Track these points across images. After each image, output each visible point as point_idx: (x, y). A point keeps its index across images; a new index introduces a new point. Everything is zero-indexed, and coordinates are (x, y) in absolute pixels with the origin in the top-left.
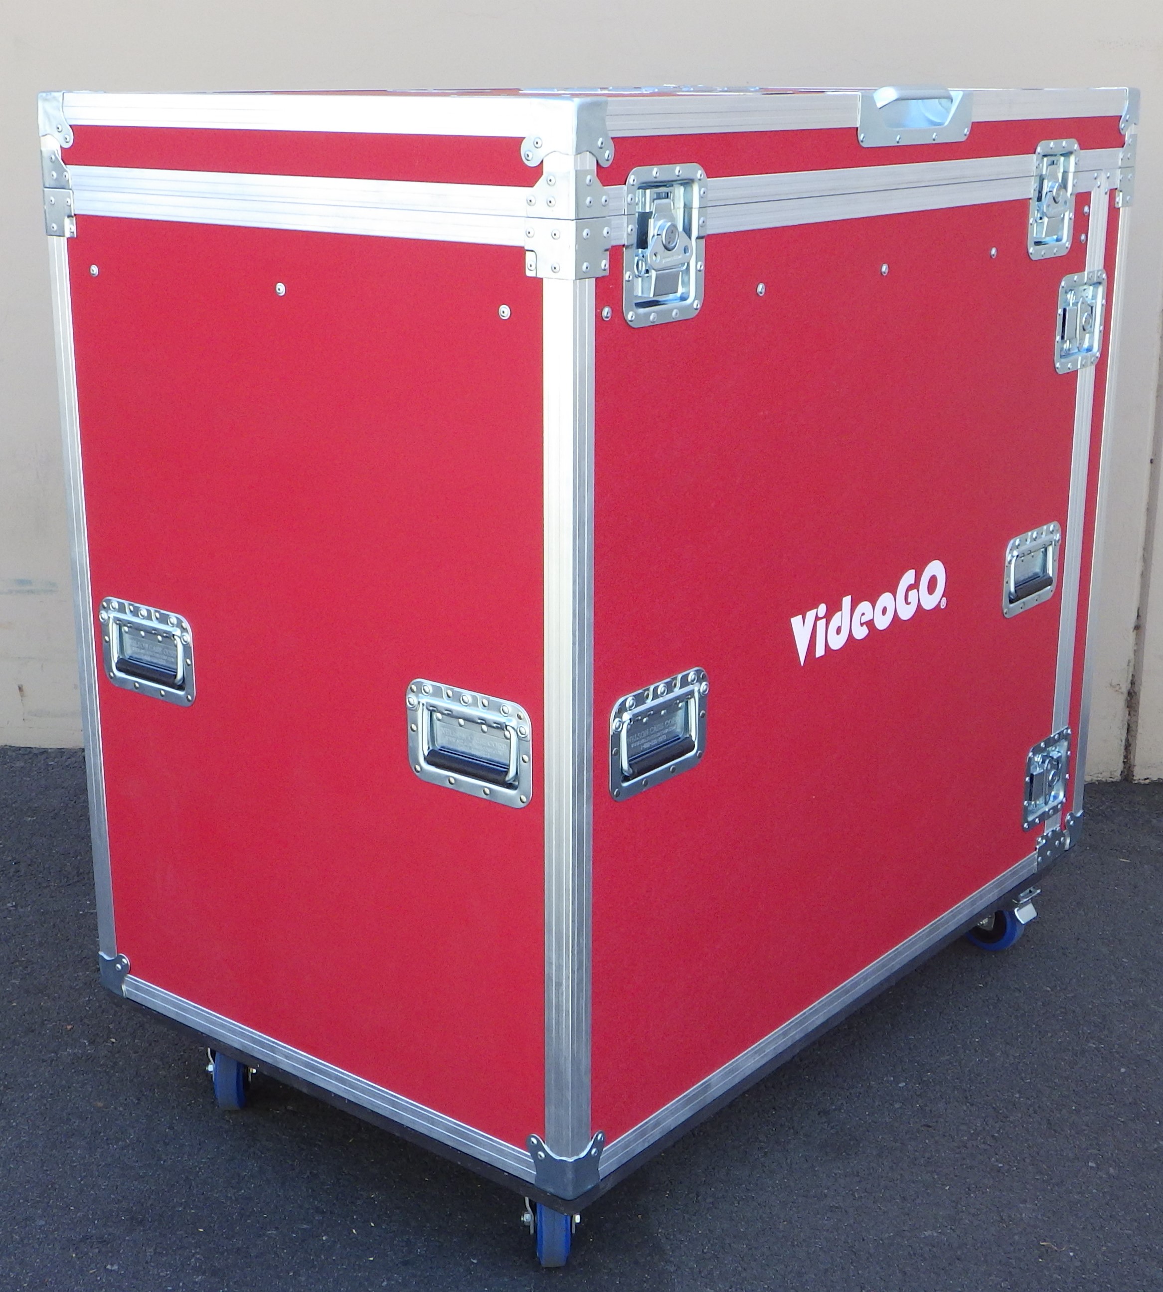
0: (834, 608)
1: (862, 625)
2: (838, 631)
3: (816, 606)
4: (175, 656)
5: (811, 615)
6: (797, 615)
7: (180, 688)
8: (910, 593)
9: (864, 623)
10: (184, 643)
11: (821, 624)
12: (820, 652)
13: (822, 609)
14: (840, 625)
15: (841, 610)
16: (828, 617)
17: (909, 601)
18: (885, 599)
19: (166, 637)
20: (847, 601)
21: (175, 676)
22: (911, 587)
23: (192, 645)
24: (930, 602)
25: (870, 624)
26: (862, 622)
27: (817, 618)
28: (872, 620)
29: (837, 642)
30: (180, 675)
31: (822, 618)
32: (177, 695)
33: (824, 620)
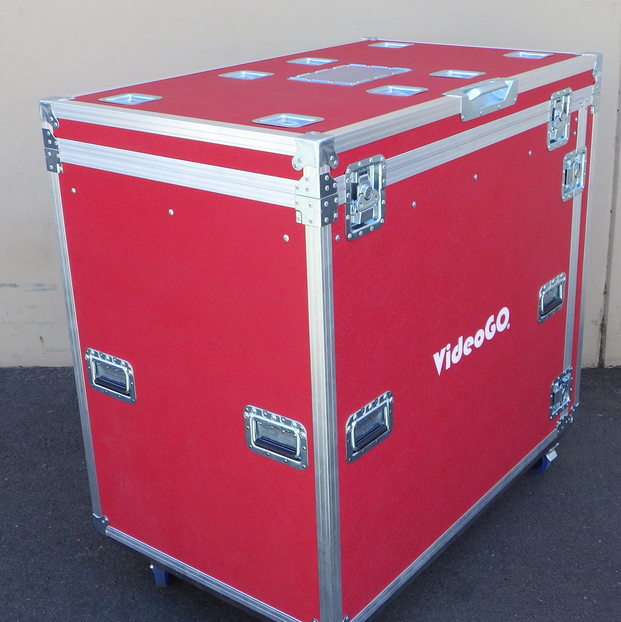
0: (454, 343)
1: (468, 348)
2: (457, 354)
3: (445, 346)
4: (125, 379)
5: (443, 351)
6: (436, 353)
7: (128, 395)
8: (492, 326)
9: (470, 347)
10: (130, 375)
11: (448, 354)
12: (448, 366)
13: (449, 346)
14: (457, 351)
15: (458, 344)
16: (452, 349)
17: (491, 330)
18: (480, 333)
19: (120, 371)
20: (461, 339)
21: (126, 389)
22: (492, 324)
23: (133, 376)
24: (501, 328)
25: (473, 347)
26: (468, 347)
27: (446, 351)
28: (473, 345)
29: (456, 360)
30: (128, 389)
31: (448, 351)
32: (127, 398)
33: (450, 351)
